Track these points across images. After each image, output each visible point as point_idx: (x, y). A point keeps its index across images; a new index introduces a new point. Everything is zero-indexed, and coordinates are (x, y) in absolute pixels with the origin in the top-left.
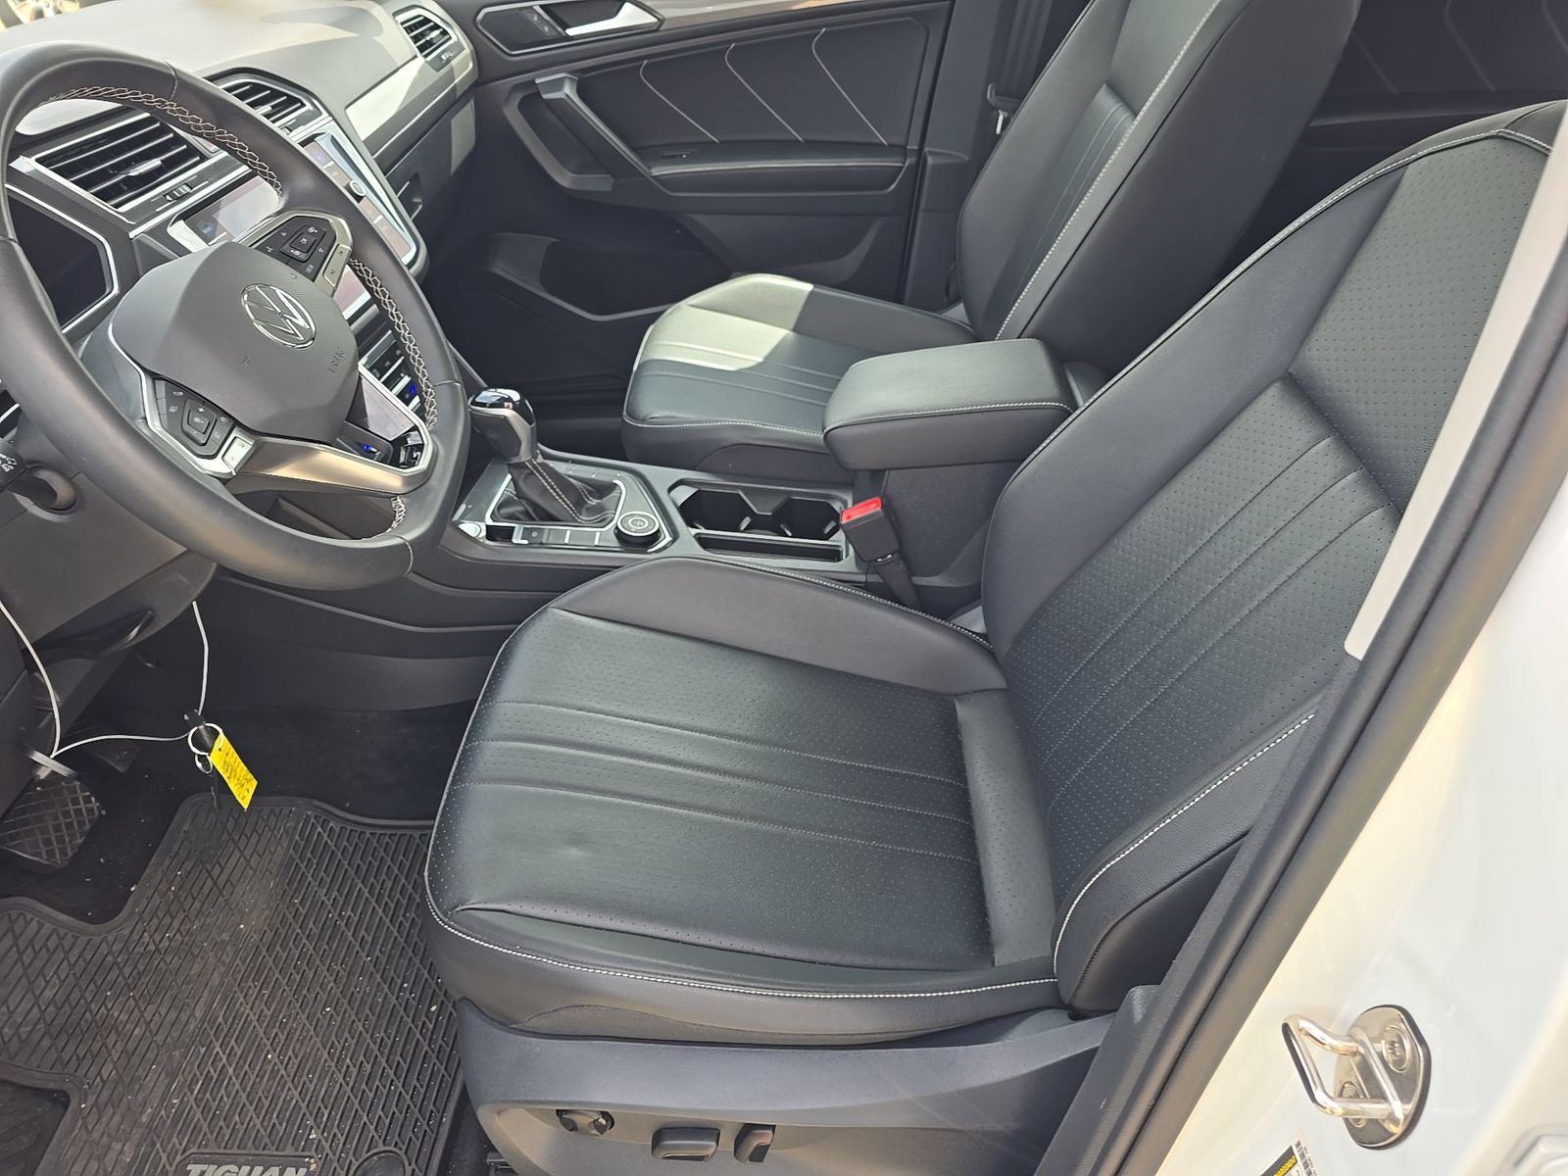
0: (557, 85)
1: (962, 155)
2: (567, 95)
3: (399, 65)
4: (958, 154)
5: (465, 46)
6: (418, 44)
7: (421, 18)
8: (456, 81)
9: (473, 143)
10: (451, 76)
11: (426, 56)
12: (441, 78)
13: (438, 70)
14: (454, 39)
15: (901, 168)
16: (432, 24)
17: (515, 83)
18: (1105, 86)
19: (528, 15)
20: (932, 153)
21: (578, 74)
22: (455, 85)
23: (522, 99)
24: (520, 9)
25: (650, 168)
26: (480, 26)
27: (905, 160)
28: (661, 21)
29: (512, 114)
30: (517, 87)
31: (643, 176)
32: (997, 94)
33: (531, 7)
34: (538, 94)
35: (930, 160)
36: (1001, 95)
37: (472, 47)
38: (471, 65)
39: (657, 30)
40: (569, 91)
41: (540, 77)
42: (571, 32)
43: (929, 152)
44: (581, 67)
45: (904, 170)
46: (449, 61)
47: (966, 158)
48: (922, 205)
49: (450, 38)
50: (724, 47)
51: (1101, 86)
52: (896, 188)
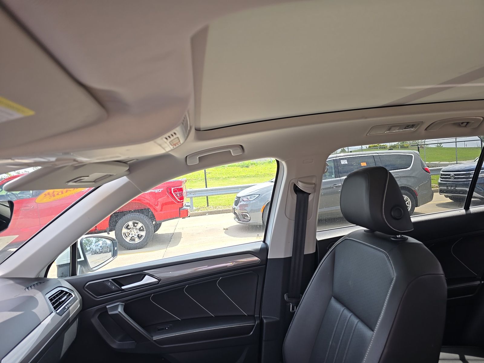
0: (116, 307)
1: (277, 318)
2: (119, 312)
3: (41, 321)
4: (275, 318)
5: (78, 298)
6: (54, 306)
7: (60, 291)
8: (70, 316)
9: (75, 337)
10: (69, 314)
11: (57, 311)
12: (63, 319)
13: (61, 316)
14: (74, 296)
15: (255, 325)
16: (65, 292)
17: (97, 308)
18: (333, 298)
19: (107, 283)
20: (265, 318)
21: (125, 302)
22: (70, 318)
23: (100, 314)
24: (103, 281)
25: (152, 337)
26: (86, 289)
27: (256, 322)
28: (159, 280)
29: (95, 321)
30: (98, 310)
31: (149, 341)
32: (288, 298)
33: (108, 280)
34: (107, 312)
35: (265, 321)
36: (290, 298)
37: (81, 297)
38: (79, 306)
39: (158, 283)
40: (120, 309)
41: (108, 305)
42: (123, 288)
43: (264, 317)
44: (126, 299)
45: (256, 325)
46: (68, 308)
47: (278, 319)
48: (264, 339)
49: (72, 296)
50: (184, 287)
51: (331, 298)
52: (253, 333)
